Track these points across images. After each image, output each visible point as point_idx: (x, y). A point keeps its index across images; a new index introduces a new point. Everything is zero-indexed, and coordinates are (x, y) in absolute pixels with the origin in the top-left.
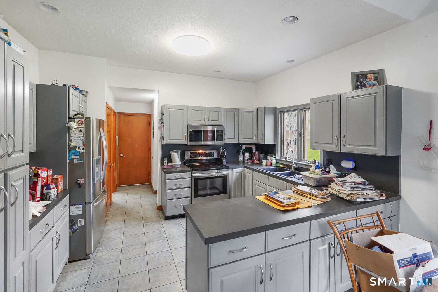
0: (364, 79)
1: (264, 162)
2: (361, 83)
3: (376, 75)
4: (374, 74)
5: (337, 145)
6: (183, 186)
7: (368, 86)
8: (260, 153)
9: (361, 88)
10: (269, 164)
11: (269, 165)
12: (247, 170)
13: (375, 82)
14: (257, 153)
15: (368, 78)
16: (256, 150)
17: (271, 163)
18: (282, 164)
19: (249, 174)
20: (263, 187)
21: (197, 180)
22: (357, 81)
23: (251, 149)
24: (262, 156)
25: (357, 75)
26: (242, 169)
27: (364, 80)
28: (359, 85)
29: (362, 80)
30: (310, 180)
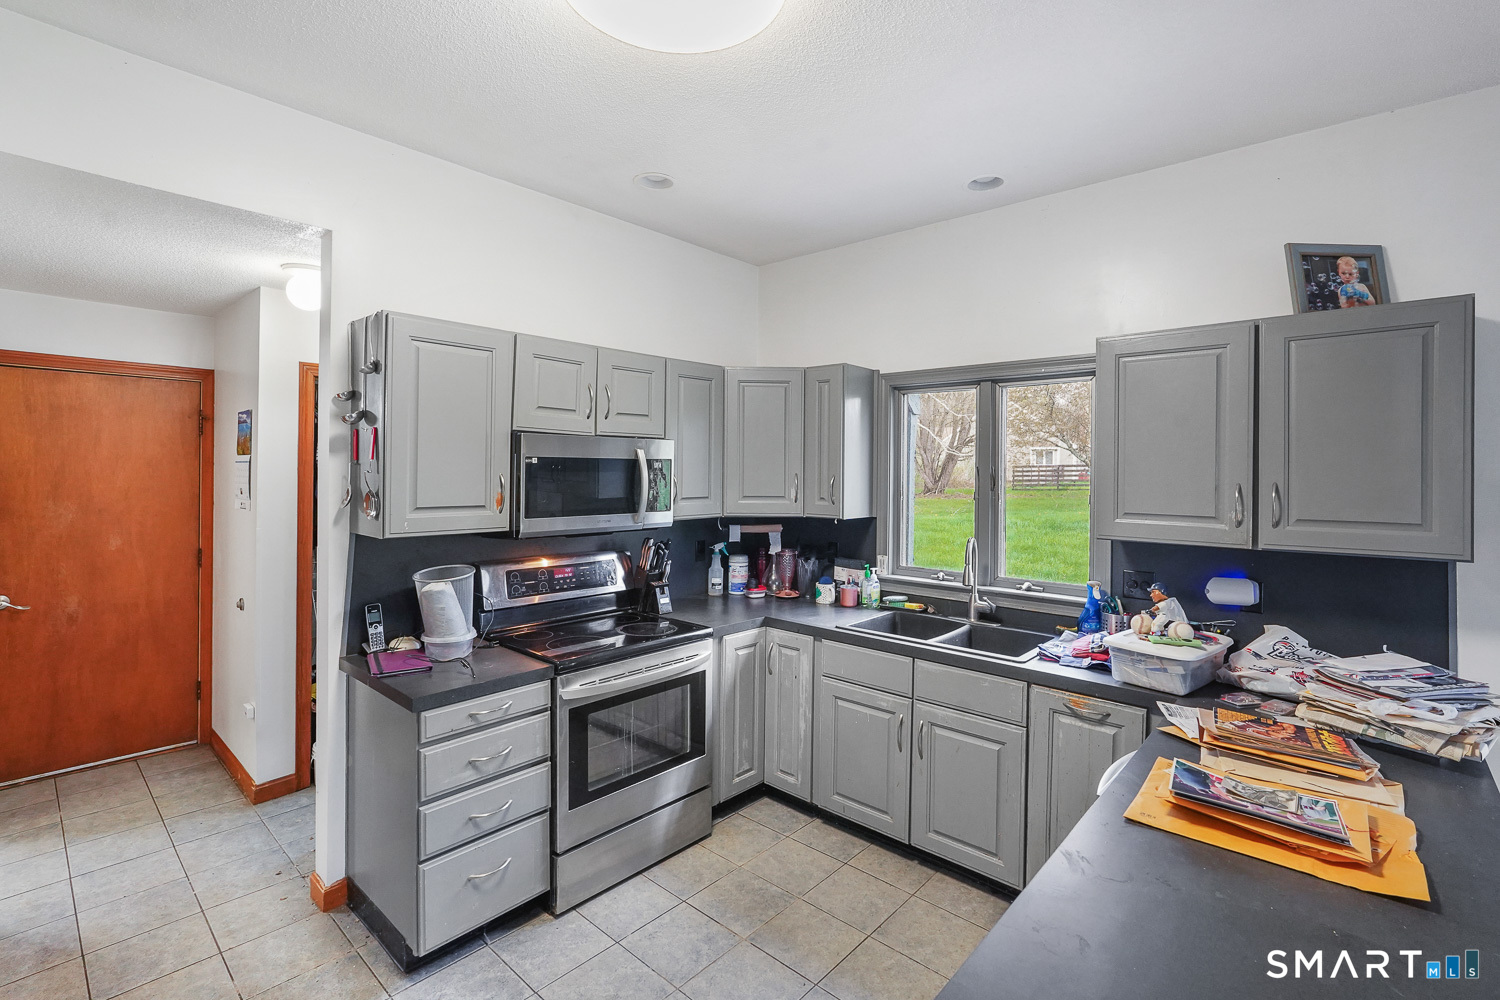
0: (1328, 276)
1: (826, 593)
2: (1322, 286)
3: (1364, 264)
4: (1357, 258)
5: (1239, 524)
6: (513, 763)
7: (1343, 300)
8: (799, 556)
9: (1325, 308)
10: (850, 600)
11: (852, 605)
12: (776, 635)
13: (1362, 288)
14: (788, 554)
15: (1340, 271)
16: (784, 546)
17: (859, 596)
18: (912, 599)
19: (794, 653)
20: (884, 705)
21: (581, 715)
22: (1308, 277)
23: (764, 540)
24: (810, 566)
25: (1306, 257)
26: (755, 631)
27: (1328, 279)
28: (1317, 296)
29: (1322, 277)
30: (1165, 670)
